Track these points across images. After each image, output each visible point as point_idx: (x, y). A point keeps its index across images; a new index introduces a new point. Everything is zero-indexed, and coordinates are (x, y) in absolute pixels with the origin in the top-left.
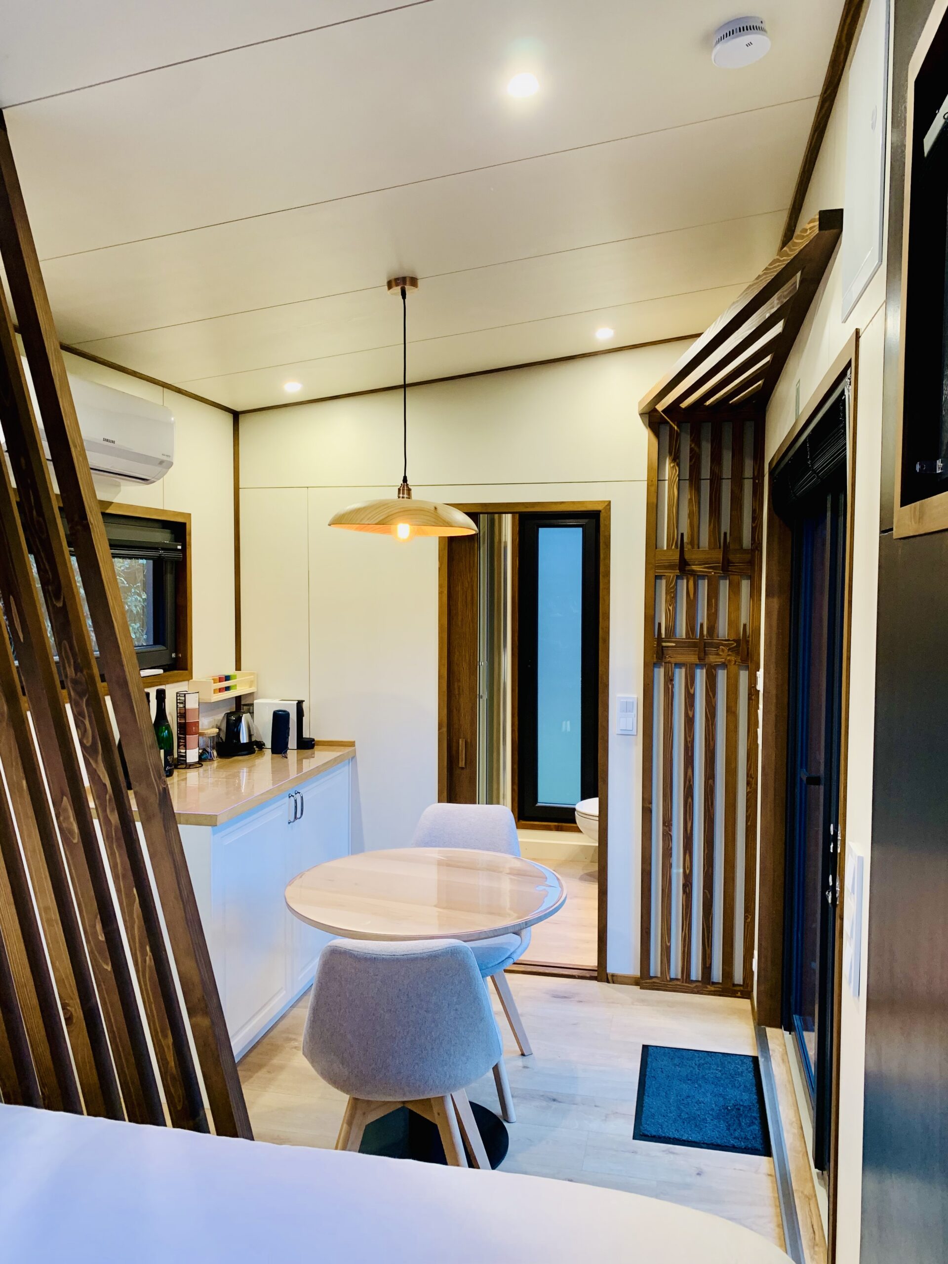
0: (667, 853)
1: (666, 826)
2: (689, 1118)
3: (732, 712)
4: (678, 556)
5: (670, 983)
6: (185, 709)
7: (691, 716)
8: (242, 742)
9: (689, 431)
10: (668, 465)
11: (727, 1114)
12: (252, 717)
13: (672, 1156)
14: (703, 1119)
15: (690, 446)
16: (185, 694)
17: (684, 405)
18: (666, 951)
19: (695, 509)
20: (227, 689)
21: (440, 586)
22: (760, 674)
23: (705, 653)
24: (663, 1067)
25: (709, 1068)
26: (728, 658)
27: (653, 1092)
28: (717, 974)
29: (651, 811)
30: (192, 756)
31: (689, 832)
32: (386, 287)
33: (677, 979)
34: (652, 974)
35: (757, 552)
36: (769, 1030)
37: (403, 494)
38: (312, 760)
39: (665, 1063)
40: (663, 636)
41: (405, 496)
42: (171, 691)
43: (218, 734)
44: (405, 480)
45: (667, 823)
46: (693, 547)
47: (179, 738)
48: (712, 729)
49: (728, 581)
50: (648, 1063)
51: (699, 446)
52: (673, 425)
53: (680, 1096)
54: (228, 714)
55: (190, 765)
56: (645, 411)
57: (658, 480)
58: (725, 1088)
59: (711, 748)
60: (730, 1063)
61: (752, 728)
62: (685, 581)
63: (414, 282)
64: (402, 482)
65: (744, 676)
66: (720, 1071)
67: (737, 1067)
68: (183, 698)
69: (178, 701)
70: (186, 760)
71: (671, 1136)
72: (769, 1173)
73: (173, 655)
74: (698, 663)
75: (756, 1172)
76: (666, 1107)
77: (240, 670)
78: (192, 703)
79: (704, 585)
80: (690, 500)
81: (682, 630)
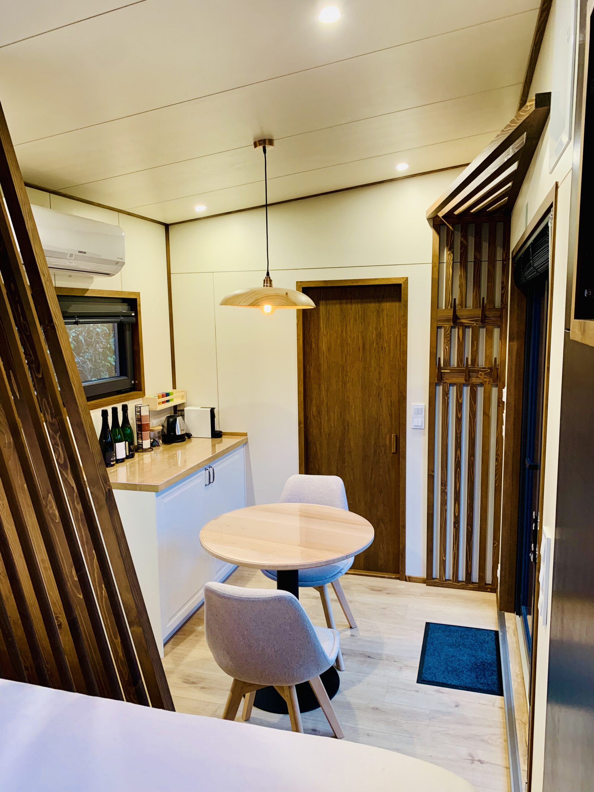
0: (444, 503)
1: (443, 486)
2: (453, 670)
3: (486, 415)
4: (452, 313)
5: (446, 583)
6: (141, 416)
7: (460, 417)
8: (177, 434)
9: (460, 230)
10: (446, 253)
11: (477, 668)
12: (184, 418)
13: (440, 694)
14: (461, 671)
15: (461, 239)
16: (140, 407)
17: (456, 213)
18: (443, 563)
19: (464, 282)
20: (168, 401)
21: (298, 335)
22: (505, 391)
23: (470, 377)
24: (438, 637)
25: (467, 638)
26: (485, 380)
27: (431, 653)
28: (475, 577)
29: (433, 477)
30: (146, 444)
31: (458, 489)
32: (253, 146)
33: (449, 580)
34: (434, 577)
35: (504, 310)
36: (506, 614)
37: (267, 283)
38: (221, 444)
39: (439, 634)
40: (442, 366)
41: (268, 285)
42: (131, 405)
43: (163, 430)
44: (268, 274)
45: (444, 484)
46: (462, 307)
47: (138, 434)
48: (473, 424)
49: (485, 329)
50: (429, 634)
51: (466, 239)
52: (449, 226)
53: (448, 656)
54: (168, 417)
55: (145, 450)
56: (431, 216)
57: (439, 263)
58: (476, 651)
59: (473, 437)
60: (480, 635)
61: (499, 426)
62: (457, 329)
63: (271, 142)
64: (266, 276)
65: (495, 391)
66: (474, 640)
67: (485, 638)
68: (139, 409)
69: (136, 411)
70: (142, 447)
71: (441, 681)
72: (501, 707)
73: (133, 382)
74: (465, 383)
75: (493, 706)
76: (439, 663)
77: (176, 389)
78: (145, 412)
79: (469, 332)
80: (461, 276)
81: (454, 362)
